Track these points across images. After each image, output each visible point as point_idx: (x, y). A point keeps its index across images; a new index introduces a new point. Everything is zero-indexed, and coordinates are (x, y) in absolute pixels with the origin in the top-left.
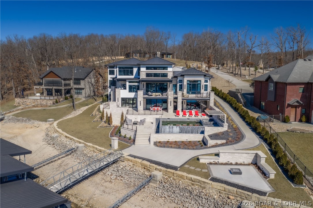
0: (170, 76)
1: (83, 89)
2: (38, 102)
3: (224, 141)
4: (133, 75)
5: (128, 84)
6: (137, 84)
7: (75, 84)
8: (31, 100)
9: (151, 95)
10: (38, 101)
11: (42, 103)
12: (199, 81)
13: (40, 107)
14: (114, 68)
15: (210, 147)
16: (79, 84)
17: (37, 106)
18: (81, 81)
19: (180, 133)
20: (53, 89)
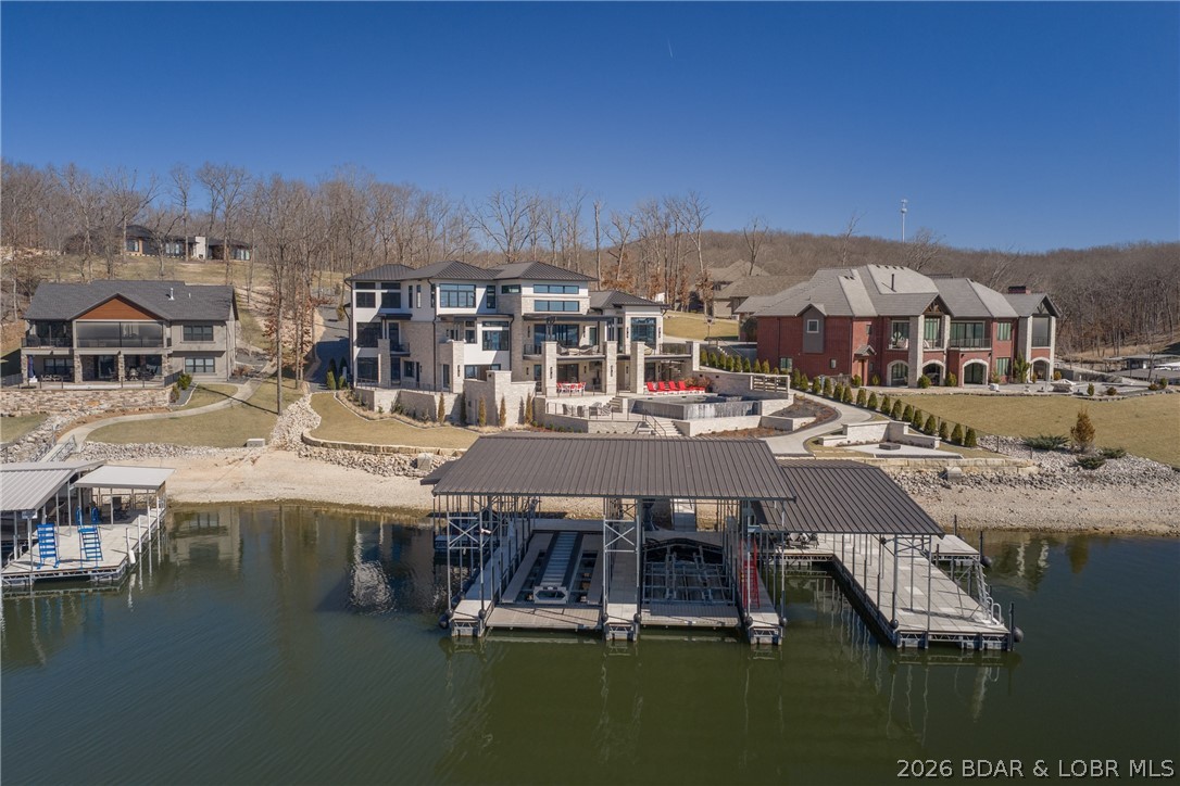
0: (584, 309)
1: (220, 354)
2: (110, 398)
3: (812, 420)
4: (474, 306)
5: (480, 329)
6: (500, 329)
7: (188, 337)
8: (78, 393)
9: (567, 353)
10: (111, 394)
11: (132, 400)
12: (651, 319)
13: (135, 413)
14: (374, 288)
15: (798, 431)
16: (210, 337)
17: (124, 412)
18: (216, 328)
19: (716, 417)
20: (122, 356)
